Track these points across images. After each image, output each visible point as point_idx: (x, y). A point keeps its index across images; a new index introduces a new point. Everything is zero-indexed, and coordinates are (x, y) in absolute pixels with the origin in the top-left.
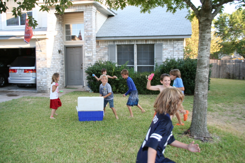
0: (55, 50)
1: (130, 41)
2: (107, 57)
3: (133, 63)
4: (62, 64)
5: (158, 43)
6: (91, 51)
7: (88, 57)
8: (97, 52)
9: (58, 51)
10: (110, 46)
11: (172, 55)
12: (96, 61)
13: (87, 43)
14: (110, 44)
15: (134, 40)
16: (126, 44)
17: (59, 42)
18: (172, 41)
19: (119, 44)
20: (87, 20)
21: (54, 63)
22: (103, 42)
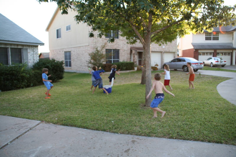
5: (25, 47)
18: (33, 47)
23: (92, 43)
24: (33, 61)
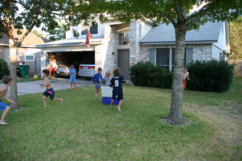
0: (109, 52)
1: (167, 45)
2: (148, 58)
3: (169, 64)
4: (115, 63)
5: (189, 47)
6: (135, 53)
7: (132, 58)
8: (140, 54)
9: (112, 53)
10: (151, 50)
11: (201, 57)
12: (139, 61)
13: (132, 47)
14: (151, 48)
15: (170, 45)
16: (163, 48)
17: (113, 46)
18: (201, 45)
19: (158, 48)
20: (132, 29)
21: (108, 62)
22: (146, 46)
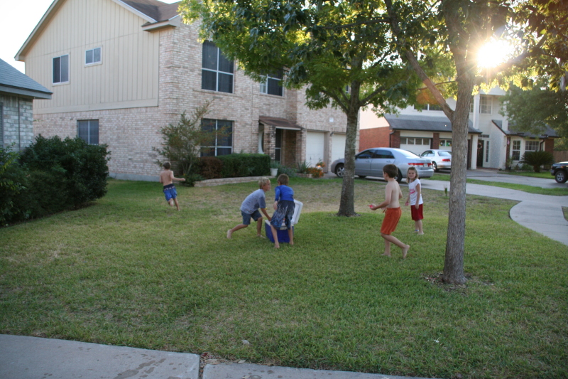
18: (17, 99)
23: (168, 101)
24: (17, 141)
